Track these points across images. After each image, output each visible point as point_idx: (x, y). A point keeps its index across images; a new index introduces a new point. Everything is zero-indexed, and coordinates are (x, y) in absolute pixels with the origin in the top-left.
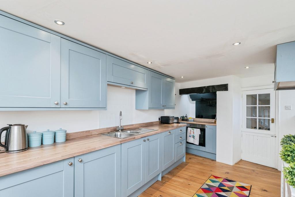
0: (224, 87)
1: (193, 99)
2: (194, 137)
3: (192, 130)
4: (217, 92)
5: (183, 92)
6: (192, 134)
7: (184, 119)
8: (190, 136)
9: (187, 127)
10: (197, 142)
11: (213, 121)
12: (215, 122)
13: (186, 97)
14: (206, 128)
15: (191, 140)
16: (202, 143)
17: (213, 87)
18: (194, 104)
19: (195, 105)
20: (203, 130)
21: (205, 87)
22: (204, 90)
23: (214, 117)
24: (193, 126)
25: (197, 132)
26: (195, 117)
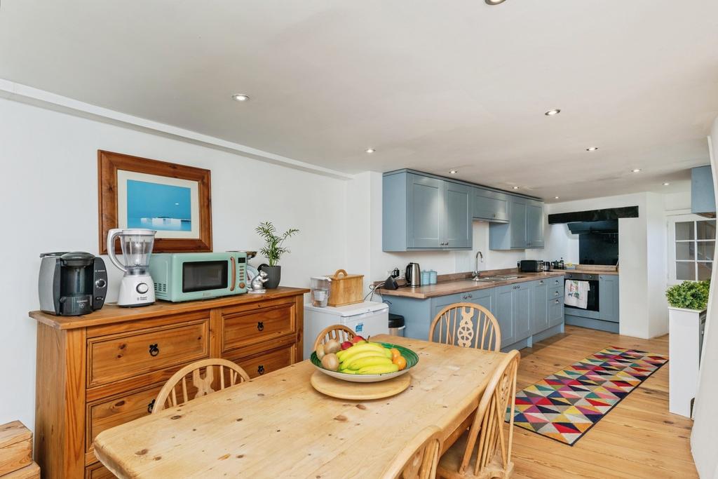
0: (632, 212)
1: (574, 230)
2: (577, 295)
3: (574, 285)
4: (620, 219)
5: (554, 219)
6: (575, 290)
7: (557, 266)
8: (569, 294)
9: (565, 280)
10: (584, 304)
11: (613, 268)
12: (617, 270)
13: (560, 229)
14: (600, 280)
15: (572, 301)
16: (593, 303)
17: (612, 211)
18: (575, 238)
19: (578, 241)
20: (594, 284)
21: (597, 211)
22: (596, 216)
23: (614, 261)
24: (575, 277)
25: (584, 287)
26: (577, 263)
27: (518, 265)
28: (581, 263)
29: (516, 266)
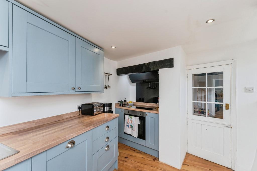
0: (169, 63)
1: (132, 79)
2: (132, 127)
3: (130, 119)
4: (160, 69)
5: (121, 72)
6: (130, 123)
7: (123, 104)
8: (127, 126)
9: (125, 114)
10: (135, 134)
12: (157, 108)
13: (125, 78)
14: (146, 117)
15: (128, 130)
16: (142, 135)
17: (155, 63)
18: (134, 86)
20: (142, 119)
21: (144, 64)
22: (144, 68)
23: (156, 100)
24: (132, 114)
25: (136, 121)
26: (135, 101)
27: (79, 108)
28: (137, 101)
29: (77, 110)
